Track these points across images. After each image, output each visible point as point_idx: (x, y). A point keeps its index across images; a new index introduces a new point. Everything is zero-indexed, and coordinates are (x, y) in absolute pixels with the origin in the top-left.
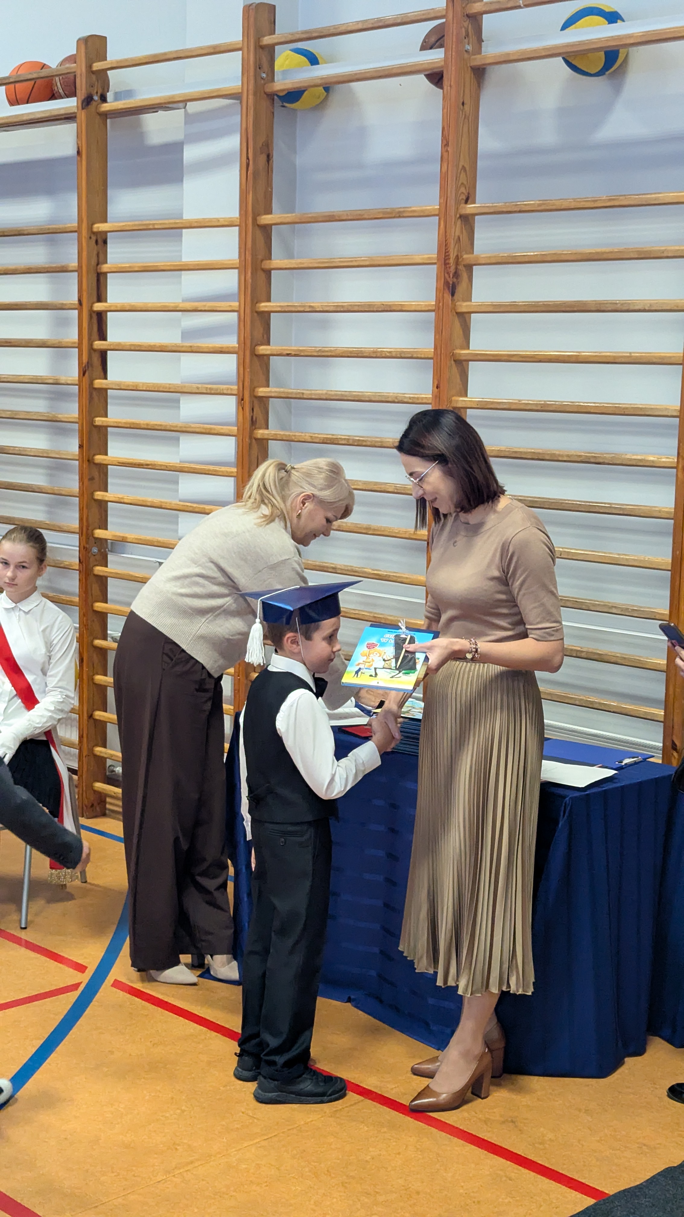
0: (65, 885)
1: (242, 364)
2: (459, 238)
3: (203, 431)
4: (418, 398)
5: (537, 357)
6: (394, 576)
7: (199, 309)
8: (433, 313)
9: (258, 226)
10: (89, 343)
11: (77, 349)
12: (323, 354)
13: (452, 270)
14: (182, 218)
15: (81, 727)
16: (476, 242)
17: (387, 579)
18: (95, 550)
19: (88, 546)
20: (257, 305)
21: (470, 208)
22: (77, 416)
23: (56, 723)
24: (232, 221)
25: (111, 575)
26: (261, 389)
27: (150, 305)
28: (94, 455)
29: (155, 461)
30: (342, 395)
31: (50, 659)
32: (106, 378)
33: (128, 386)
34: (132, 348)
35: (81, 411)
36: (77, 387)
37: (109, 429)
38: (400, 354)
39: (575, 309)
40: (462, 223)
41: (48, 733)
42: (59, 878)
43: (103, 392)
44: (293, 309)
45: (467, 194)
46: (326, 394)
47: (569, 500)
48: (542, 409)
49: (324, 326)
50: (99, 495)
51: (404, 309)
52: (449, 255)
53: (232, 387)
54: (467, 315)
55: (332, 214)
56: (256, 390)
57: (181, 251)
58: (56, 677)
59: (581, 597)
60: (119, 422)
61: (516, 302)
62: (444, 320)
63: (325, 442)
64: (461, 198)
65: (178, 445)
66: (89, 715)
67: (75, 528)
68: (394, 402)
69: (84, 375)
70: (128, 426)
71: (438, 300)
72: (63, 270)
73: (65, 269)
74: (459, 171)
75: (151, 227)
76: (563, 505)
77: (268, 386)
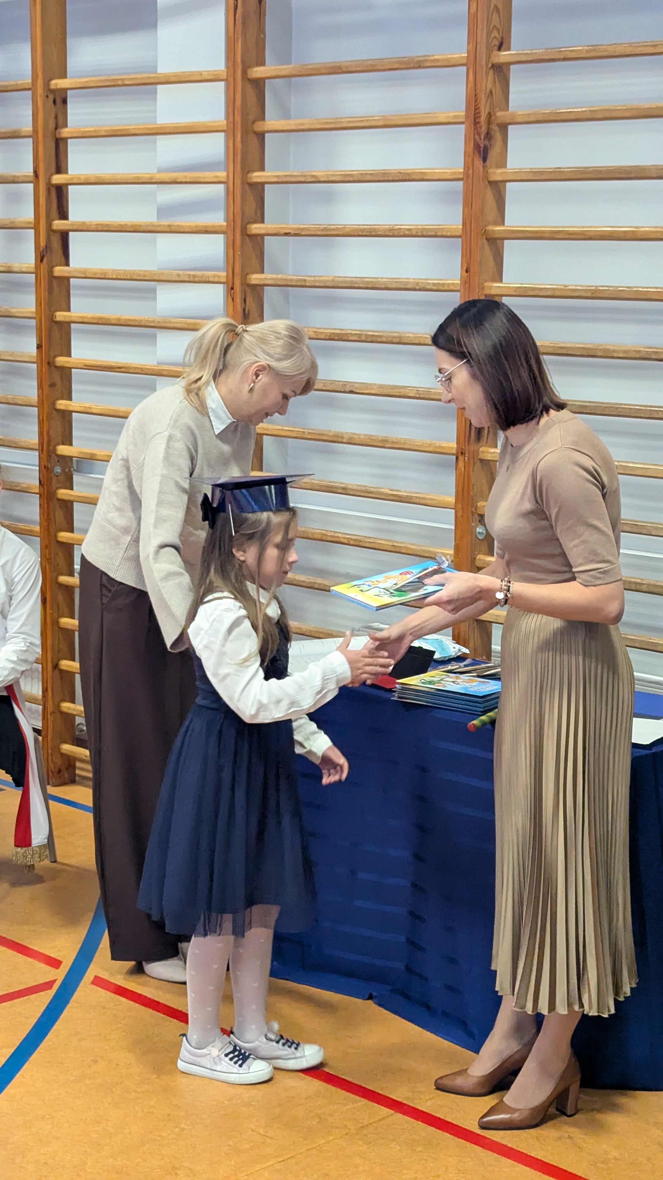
0: (33, 866)
1: (231, 246)
2: (491, 92)
3: (185, 326)
4: (443, 285)
5: (587, 233)
6: (416, 497)
7: (179, 180)
8: (461, 183)
9: (249, 80)
10: (47, 223)
11: (33, 231)
12: (329, 233)
13: (484, 130)
14: (156, 72)
15: (45, 679)
16: (511, 97)
17: (408, 500)
18: (58, 470)
19: (49, 466)
20: (249, 175)
21: (504, 56)
22: (33, 309)
23: (19, 676)
24: (217, 75)
25: (78, 499)
26: (255, 276)
27: (119, 177)
28: (55, 357)
29: (127, 364)
30: (352, 282)
31: (11, 599)
32: (67, 264)
33: (95, 274)
34: (100, 228)
35: (39, 304)
36: (34, 275)
37: (72, 325)
38: (421, 232)
39: (632, 176)
40: (494, 74)
41: (10, 688)
42: (25, 857)
43: (65, 281)
44: (292, 179)
45: (500, 39)
46: (333, 281)
47: (625, 405)
48: (593, 295)
49: (328, 199)
50: (62, 404)
51: (426, 178)
52: (479, 113)
53: (219, 274)
54: (501, 185)
55: (338, 65)
56: (249, 276)
57: (155, 111)
58: (18, 621)
59: (642, 520)
60: (84, 317)
61: (560, 168)
62: (474, 191)
63: (332, 338)
64: (493, 44)
65: (155, 344)
66: (55, 664)
67: (34, 444)
68: (414, 290)
69: (42, 261)
70: (95, 321)
71: (466, 167)
72: (15, 135)
73: (17, 134)
74: (491, 11)
75: (120, 83)
76: (620, 410)
77: (262, 272)
